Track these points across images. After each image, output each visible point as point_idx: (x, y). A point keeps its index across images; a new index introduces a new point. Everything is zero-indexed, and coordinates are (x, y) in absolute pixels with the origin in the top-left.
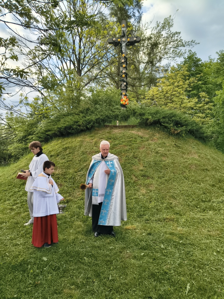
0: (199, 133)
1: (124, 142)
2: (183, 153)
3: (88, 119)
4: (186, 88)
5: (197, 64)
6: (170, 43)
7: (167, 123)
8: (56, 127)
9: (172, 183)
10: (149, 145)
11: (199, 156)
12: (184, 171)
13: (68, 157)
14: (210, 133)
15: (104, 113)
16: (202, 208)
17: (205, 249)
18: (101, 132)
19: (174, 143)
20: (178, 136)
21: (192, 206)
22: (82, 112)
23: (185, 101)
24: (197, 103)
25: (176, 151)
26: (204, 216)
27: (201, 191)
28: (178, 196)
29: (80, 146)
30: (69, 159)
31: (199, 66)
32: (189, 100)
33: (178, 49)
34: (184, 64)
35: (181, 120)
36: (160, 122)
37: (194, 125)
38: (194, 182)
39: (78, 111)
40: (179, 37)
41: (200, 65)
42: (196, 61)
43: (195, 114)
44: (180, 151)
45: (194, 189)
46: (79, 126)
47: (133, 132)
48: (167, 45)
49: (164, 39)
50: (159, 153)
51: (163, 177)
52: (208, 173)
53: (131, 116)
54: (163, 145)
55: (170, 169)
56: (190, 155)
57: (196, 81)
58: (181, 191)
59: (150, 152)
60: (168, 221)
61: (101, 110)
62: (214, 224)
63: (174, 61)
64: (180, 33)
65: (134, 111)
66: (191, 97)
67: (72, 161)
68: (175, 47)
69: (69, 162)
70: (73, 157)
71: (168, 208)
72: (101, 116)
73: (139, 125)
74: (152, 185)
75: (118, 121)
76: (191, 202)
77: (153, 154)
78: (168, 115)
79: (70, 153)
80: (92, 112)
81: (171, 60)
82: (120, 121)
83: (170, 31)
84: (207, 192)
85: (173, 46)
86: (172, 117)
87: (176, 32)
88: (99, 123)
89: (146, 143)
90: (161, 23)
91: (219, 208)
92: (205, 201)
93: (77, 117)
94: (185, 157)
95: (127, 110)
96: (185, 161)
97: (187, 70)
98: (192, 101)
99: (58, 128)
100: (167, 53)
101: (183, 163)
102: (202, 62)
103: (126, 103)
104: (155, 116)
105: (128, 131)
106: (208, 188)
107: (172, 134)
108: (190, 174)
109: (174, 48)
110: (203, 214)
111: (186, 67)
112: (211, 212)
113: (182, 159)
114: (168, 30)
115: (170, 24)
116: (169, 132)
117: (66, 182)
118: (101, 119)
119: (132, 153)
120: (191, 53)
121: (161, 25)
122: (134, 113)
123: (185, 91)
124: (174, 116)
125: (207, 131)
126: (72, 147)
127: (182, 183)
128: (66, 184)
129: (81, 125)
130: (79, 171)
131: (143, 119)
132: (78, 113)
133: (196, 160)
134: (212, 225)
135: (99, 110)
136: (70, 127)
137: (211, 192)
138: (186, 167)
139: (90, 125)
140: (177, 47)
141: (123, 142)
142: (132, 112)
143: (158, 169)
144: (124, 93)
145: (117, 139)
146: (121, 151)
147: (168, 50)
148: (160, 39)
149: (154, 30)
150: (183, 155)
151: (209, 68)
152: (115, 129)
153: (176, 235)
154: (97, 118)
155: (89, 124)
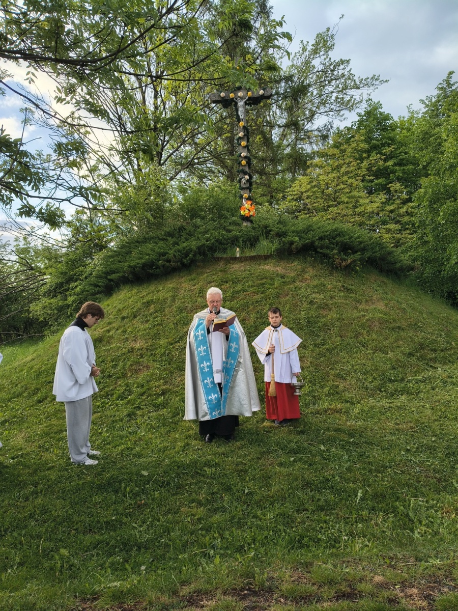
0: (387, 263)
1: (252, 286)
2: (359, 301)
3: (184, 248)
4: (364, 176)
5: (384, 125)
6: (330, 82)
7: (328, 248)
8: (126, 264)
9: (338, 354)
10: (297, 289)
11: (386, 305)
12: (360, 333)
13: (155, 318)
15: (211, 234)
16: (389, 391)
18: (208, 271)
19: (340, 284)
20: (348, 270)
21: (371, 390)
22: (170, 234)
23: (362, 201)
24: (384, 204)
25: (346, 298)
26: (391, 403)
27: (388, 364)
28: (348, 374)
29: (174, 299)
30: (157, 321)
31: (388, 130)
32: (370, 198)
33: (346, 94)
34: (359, 127)
35: (352, 242)
36: (314, 246)
37: (377, 249)
38: (377, 350)
39: (163, 233)
40: (347, 69)
41: (389, 127)
42: (383, 120)
44: (351, 297)
45: (377, 362)
46: (169, 261)
47: (266, 267)
48: (324, 87)
49: (318, 76)
50: (314, 304)
51: (323, 345)
52: (402, 334)
53: (261, 238)
54: (321, 288)
55: (334, 331)
56: (370, 303)
57: (382, 162)
58: (353, 366)
59: (299, 303)
60: (332, 413)
61: (205, 229)
62: (406, 414)
63: (340, 118)
64: (348, 62)
65: (266, 227)
66: (374, 193)
67: (161, 325)
68: (341, 91)
69: (156, 328)
70: (162, 318)
71: (332, 394)
72: (207, 241)
73: (277, 253)
74: (304, 359)
75: (238, 249)
76: (370, 383)
77: (305, 305)
78: (328, 233)
79: (157, 312)
80: (190, 234)
81: (334, 117)
82: (242, 249)
83: (328, 60)
84: (399, 365)
85: (335, 89)
86: (336, 236)
87: (341, 60)
88: (204, 254)
89: (292, 286)
90: (310, 44)
91: (417, 389)
92: (394, 381)
93: (161, 243)
94: (360, 307)
95: (253, 227)
96: (361, 314)
98: (375, 202)
99: (130, 267)
100: (324, 103)
101: (357, 318)
102: (394, 122)
103: (251, 213)
104: (304, 236)
105: (257, 266)
106: (400, 359)
107: (337, 268)
108: (370, 337)
109: (338, 92)
110: (390, 401)
112: (403, 397)
113: (355, 311)
114: (325, 57)
115: (328, 44)
116: (332, 264)
117: (156, 361)
118: (207, 247)
119: (268, 306)
120: (371, 104)
121: (310, 48)
122: (267, 232)
123: (363, 181)
124: (339, 235)
125: (402, 258)
126: (159, 299)
127: (356, 353)
128: (156, 365)
129: (172, 260)
130: (176, 342)
131: (284, 242)
132: (165, 237)
133: (381, 313)
134: (403, 415)
135: (202, 229)
136: (151, 264)
137: (406, 366)
138: (363, 326)
139: (188, 258)
140: (344, 91)
141: (249, 286)
142: (263, 231)
143: (313, 332)
144: (246, 195)
145: (238, 281)
146: (247, 303)
147: (327, 96)
148: (310, 76)
149: (298, 58)
150: (358, 305)
151: (409, 130)
152: (233, 264)
153: (344, 432)
154: (200, 244)
155: (186, 257)
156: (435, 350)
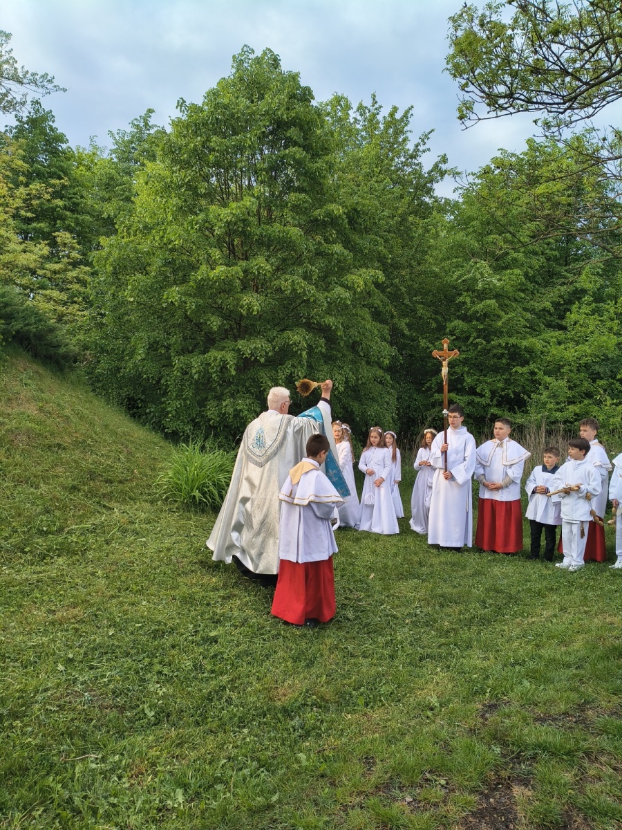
0: (45, 344)
4: (17, 208)
5: (55, 148)
11: (41, 409)
14: (77, 349)
16: (38, 551)
17: (36, 662)
23: (11, 246)
24: (47, 259)
26: (39, 572)
27: (38, 505)
31: (59, 156)
32: (24, 245)
34: (16, 138)
37: (33, 320)
38: (21, 482)
40: (7, 47)
41: (61, 152)
42: (53, 139)
43: (39, 288)
45: (19, 502)
52: (63, 456)
56: (15, 404)
57: (47, 197)
62: (65, 591)
64: (8, 36)
66: (32, 239)
76: (7, 539)
84: (56, 506)
91: (84, 545)
92: (47, 533)
97: (25, 156)
98: (31, 252)
102: (69, 147)
106: (58, 495)
108: (11, 460)
110: (39, 569)
111: (20, 147)
112: (60, 560)
120: (38, 110)
123: (14, 217)
125: (67, 341)
133: (32, 421)
134: (62, 592)
137: (67, 507)
151: (89, 169)
156: (109, 482)
